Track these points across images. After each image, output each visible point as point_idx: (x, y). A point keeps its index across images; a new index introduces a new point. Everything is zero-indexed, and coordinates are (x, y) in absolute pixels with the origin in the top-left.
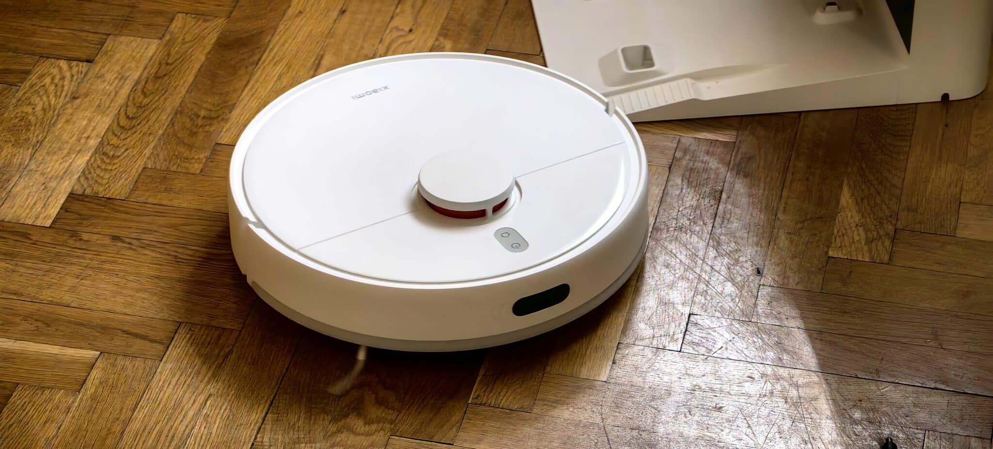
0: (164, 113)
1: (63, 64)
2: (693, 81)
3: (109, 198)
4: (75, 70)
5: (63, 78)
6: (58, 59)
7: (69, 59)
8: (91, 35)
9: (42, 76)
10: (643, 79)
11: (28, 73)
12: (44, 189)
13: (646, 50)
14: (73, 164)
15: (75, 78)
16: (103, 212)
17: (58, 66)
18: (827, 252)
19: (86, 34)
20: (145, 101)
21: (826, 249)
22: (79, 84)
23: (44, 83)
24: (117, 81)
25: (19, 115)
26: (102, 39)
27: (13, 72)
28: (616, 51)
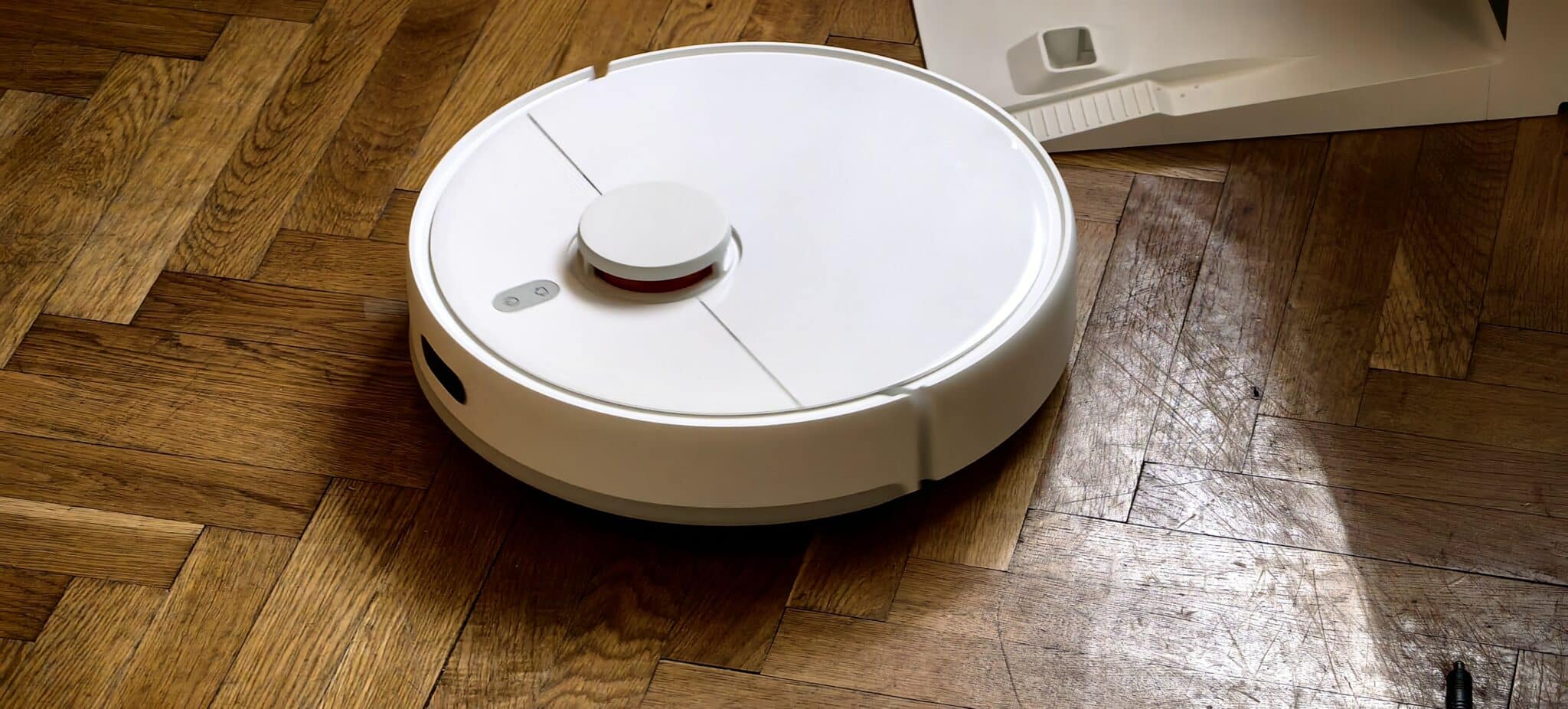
0: (315, 140)
1: (157, 63)
2: (1158, 86)
3: (224, 279)
4: (176, 72)
5: (156, 86)
6: (149, 55)
7: (167, 55)
8: (202, 16)
9: (123, 83)
10: (1078, 83)
11: (100, 77)
12: (122, 265)
13: (1083, 35)
14: (169, 223)
15: (176, 85)
16: (214, 300)
17: (150, 66)
18: (1368, 361)
19: (195, 14)
20: (286, 122)
21: (1365, 356)
22: (181, 95)
23: (126, 94)
24: (241, 90)
25: (86, 145)
26: (220, 22)
27: (79, 76)
28: (1034, 38)
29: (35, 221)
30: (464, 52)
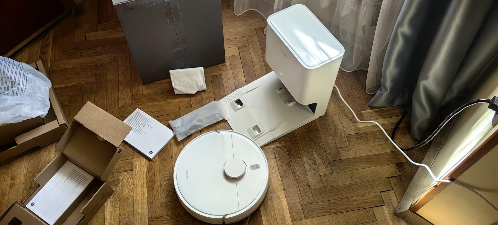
0: (157, 182)
1: (125, 173)
2: (271, 132)
3: (158, 217)
4: (130, 174)
5: (128, 178)
6: (124, 172)
7: (126, 171)
8: (128, 160)
9: (123, 180)
10: (261, 135)
11: (118, 180)
12: (142, 220)
13: (257, 126)
14: (144, 208)
15: (131, 177)
16: (159, 222)
17: (125, 174)
18: (319, 174)
19: (126, 160)
20: (152, 179)
21: (319, 173)
22: (133, 179)
23: (124, 182)
24: (141, 175)
25: (123, 195)
26: (131, 161)
27: (115, 180)
28: (250, 128)
29: (123, 215)
30: (170, 155)
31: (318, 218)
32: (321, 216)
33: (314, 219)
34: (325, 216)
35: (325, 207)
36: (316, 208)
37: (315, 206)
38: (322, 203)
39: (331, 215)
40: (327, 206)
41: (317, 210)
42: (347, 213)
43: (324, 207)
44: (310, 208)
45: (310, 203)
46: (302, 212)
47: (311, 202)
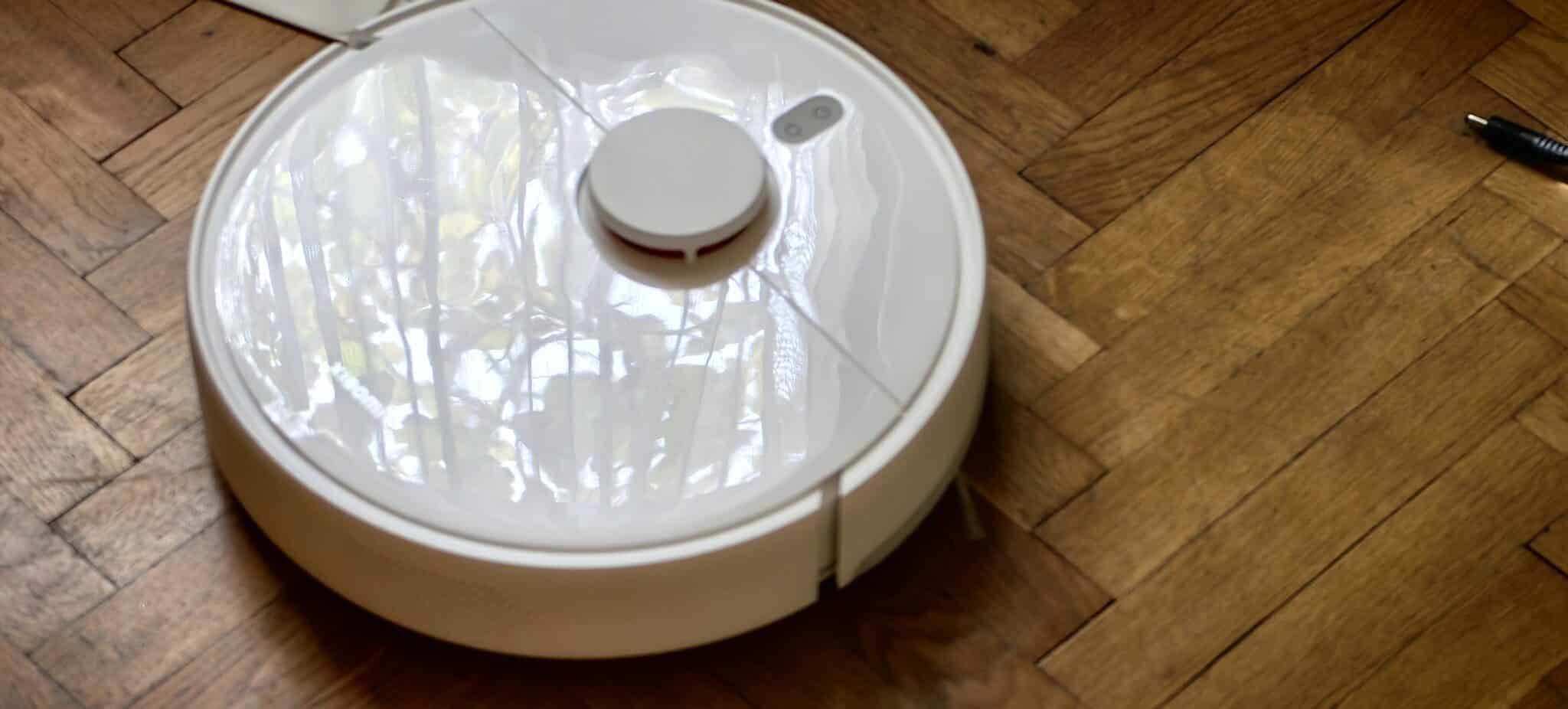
31: (1174, 187)
32: (1179, 165)
33: (1156, 204)
34: (1213, 153)
35: (1173, 103)
36: (1118, 139)
37: (1102, 131)
38: (1137, 92)
39: (1241, 131)
40: (1180, 94)
41: (1135, 148)
42: (1328, 68)
43: (1163, 108)
44: (1082, 163)
45: (1064, 133)
46: (1050, 204)
47: (1063, 128)
